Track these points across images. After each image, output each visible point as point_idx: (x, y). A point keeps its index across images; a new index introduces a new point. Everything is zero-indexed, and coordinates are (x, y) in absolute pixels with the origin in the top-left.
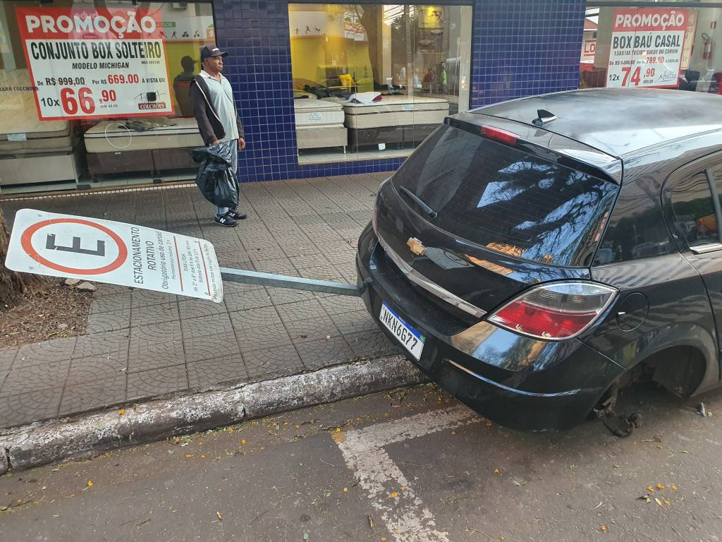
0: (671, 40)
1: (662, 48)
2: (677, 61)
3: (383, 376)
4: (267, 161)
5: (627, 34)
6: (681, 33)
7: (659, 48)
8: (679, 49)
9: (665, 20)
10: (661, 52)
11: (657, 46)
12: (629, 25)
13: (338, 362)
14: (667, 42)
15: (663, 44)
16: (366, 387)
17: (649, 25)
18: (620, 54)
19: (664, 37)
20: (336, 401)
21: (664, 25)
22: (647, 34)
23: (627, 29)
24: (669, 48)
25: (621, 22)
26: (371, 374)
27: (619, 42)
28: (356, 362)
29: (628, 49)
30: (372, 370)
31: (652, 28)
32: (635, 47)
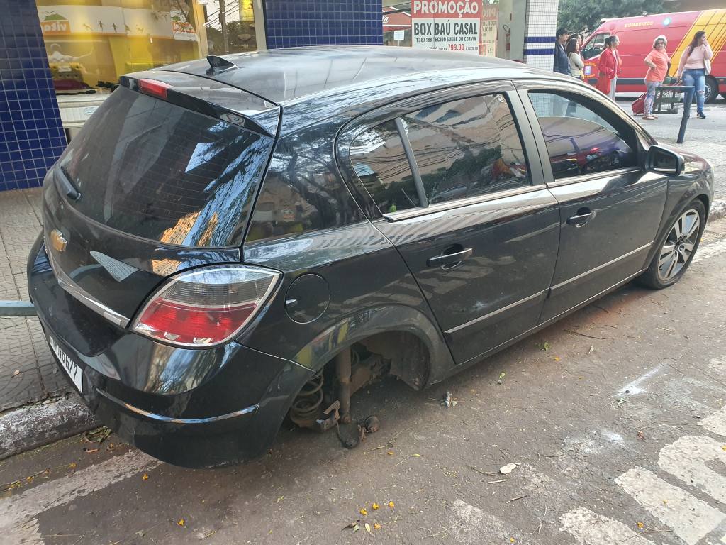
0: (468, 27)
1: (461, 35)
2: (477, 48)
3: (80, 413)
4: (29, 165)
5: (426, 21)
6: (477, 21)
7: (458, 36)
8: (477, 36)
9: (461, 8)
10: (461, 39)
11: (456, 34)
12: (427, 12)
13: (16, 405)
14: (465, 29)
15: (461, 31)
16: (55, 431)
17: (446, 12)
18: (422, 40)
19: (462, 24)
20: (8, 457)
21: (460, 12)
22: (445, 21)
23: (425, 16)
24: (468, 35)
25: (419, 8)
26: (62, 414)
27: (419, 29)
28: (43, 400)
29: (429, 36)
30: (63, 409)
31: (449, 16)
32: (435, 34)
